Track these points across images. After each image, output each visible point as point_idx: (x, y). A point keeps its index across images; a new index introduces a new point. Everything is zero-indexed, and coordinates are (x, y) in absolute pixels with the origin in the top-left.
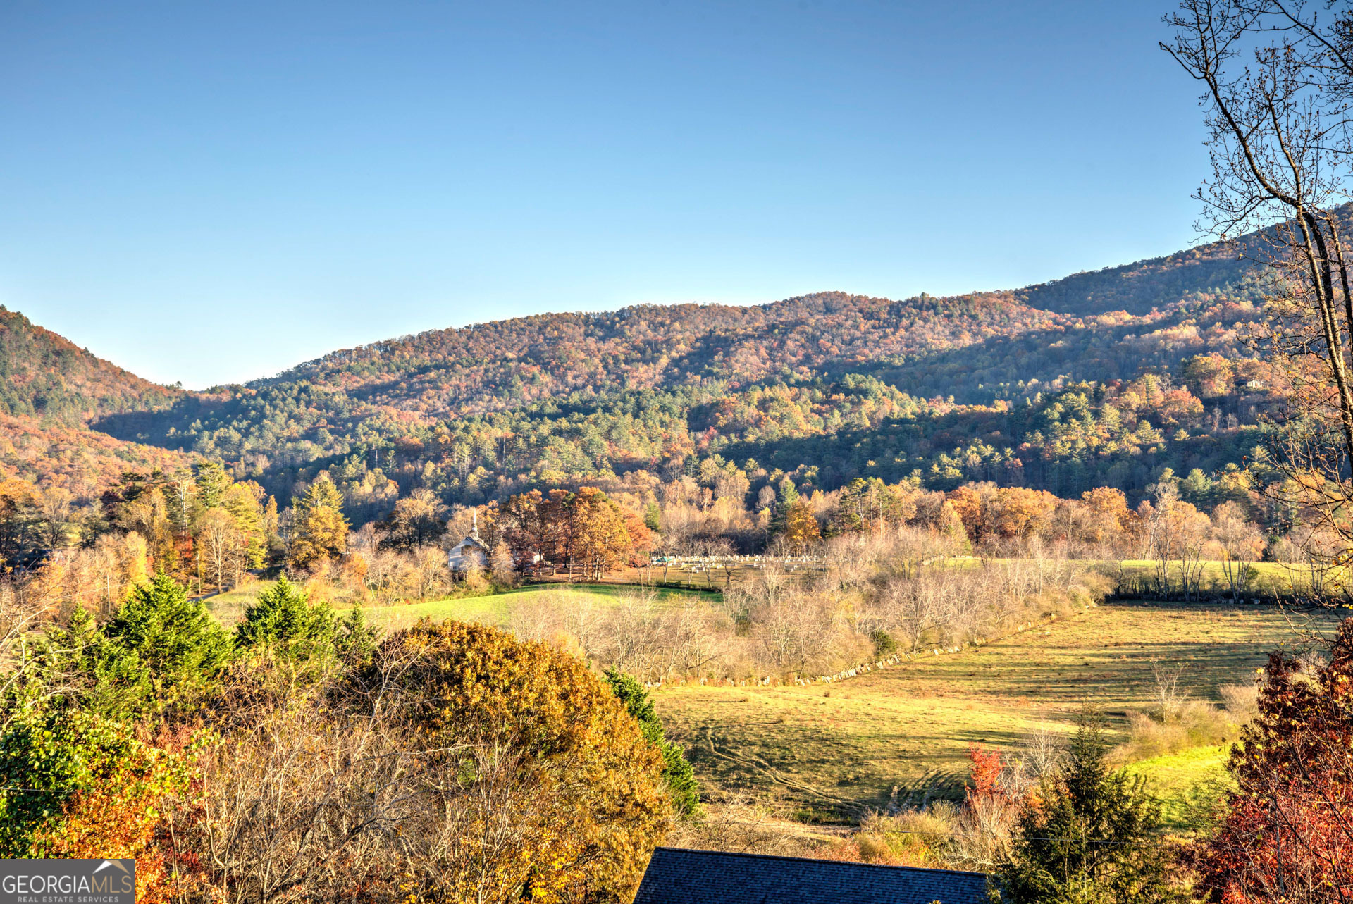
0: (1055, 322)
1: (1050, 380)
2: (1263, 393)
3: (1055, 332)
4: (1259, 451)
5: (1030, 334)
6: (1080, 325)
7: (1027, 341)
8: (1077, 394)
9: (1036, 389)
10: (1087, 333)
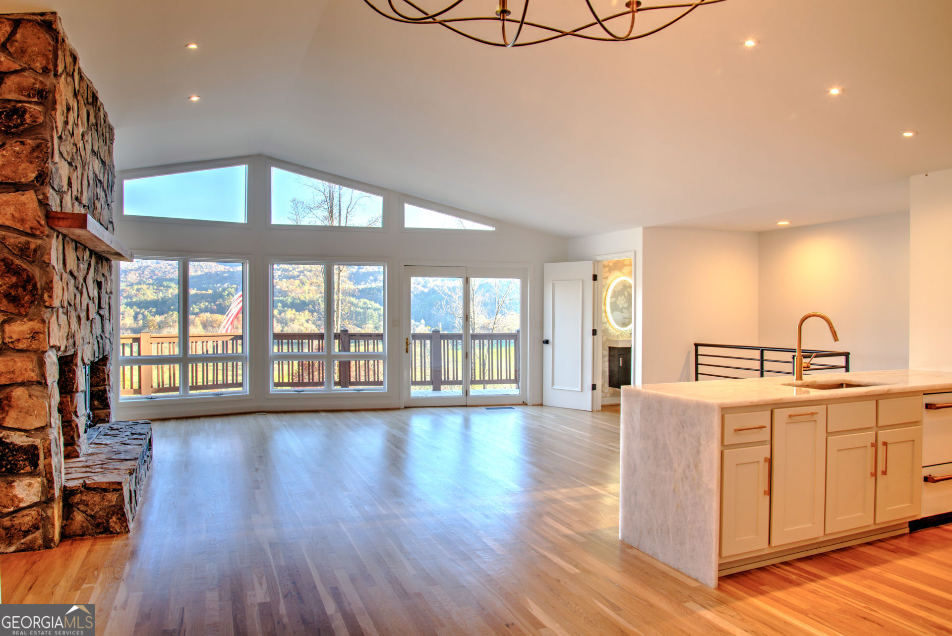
0: (225, 269)
1: (223, 285)
2: (280, 289)
3: (225, 272)
4: (280, 305)
5: (218, 272)
6: (231, 270)
7: (217, 274)
8: (232, 289)
9: (220, 287)
10: (233, 272)
